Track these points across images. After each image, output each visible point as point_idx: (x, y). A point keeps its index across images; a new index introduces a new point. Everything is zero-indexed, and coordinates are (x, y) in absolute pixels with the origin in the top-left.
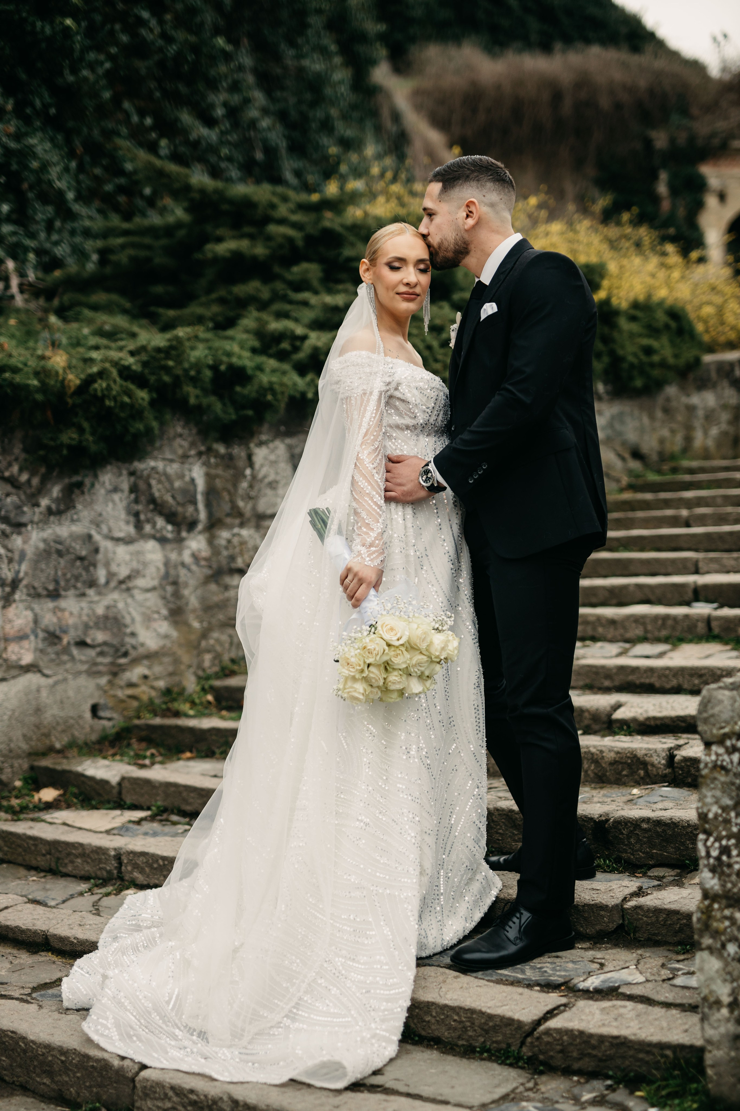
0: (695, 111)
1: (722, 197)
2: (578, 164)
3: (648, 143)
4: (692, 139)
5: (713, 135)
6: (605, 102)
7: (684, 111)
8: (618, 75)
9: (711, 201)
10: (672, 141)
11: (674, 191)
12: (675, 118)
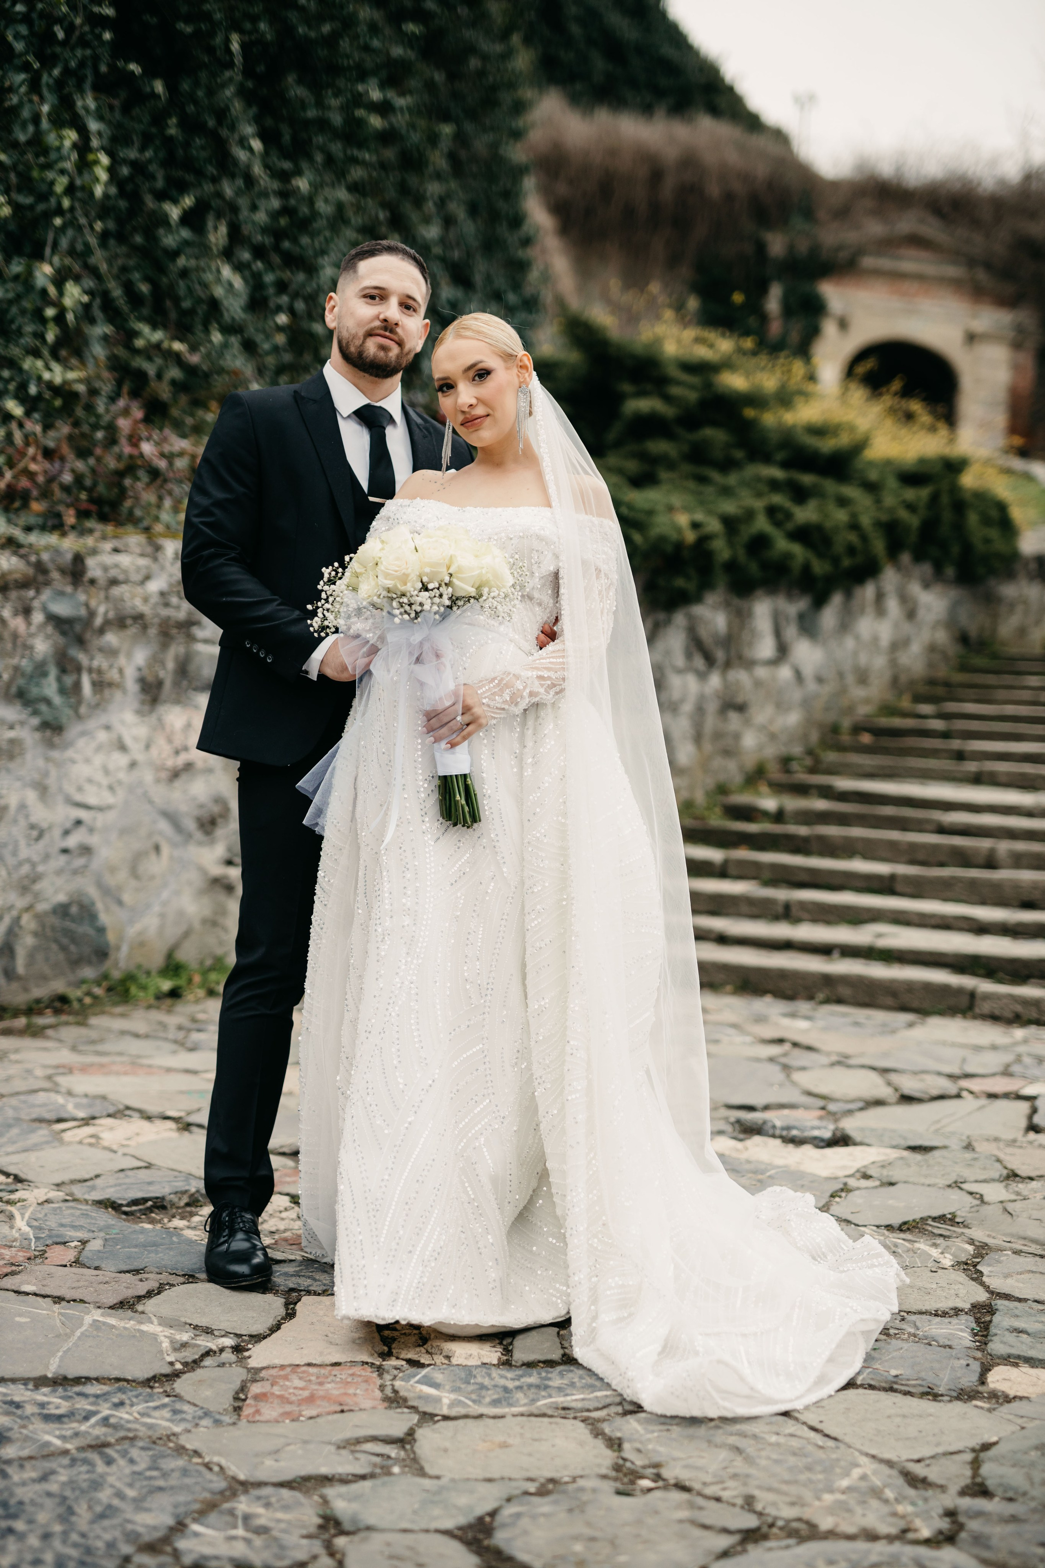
0: (822, 214)
1: (843, 324)
2: (673, 261)
3: (761, 248)
4: (815, 251)
5: (840, 248)
6: (714, 190)
7: (809, 213)
8: (733, 157)
9: (830, 328)
10: (791, 248)
11: (788, 311)
12: (798, 222)
